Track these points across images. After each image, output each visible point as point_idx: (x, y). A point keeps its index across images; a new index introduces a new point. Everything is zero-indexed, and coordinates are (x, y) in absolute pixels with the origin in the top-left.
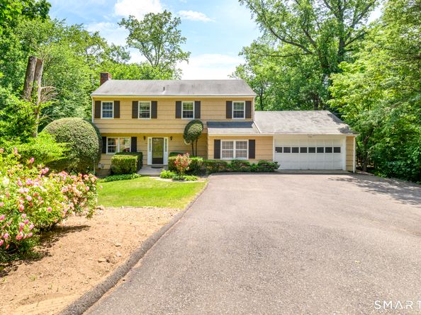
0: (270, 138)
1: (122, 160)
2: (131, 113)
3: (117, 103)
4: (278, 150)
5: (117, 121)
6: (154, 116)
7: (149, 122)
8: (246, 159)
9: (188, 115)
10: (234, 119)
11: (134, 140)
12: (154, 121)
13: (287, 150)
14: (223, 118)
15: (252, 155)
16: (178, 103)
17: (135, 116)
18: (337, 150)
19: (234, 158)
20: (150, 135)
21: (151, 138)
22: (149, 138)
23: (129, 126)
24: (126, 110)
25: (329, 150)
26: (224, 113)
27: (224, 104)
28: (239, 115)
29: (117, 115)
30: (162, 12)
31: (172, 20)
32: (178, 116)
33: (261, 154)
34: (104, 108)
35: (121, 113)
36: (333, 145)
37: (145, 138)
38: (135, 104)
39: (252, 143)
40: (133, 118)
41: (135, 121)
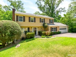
2: (28, 20)
3: (24, 17)
4: (60, 29)
5: (24, 22)
6: (35, 22)
11: (29, 28)
12: (35, 23)
15: (57, 30)
16: (40, 19)
17: (29, 21)
21: (33, 28)
23: (28, 24)
24: (27, 19)
27: (49, 20)
29: (24, 21)
34: (19, 18)
35: (25, 20)
37: (32, 28)
38: (30, 18)
41: (30, 23)
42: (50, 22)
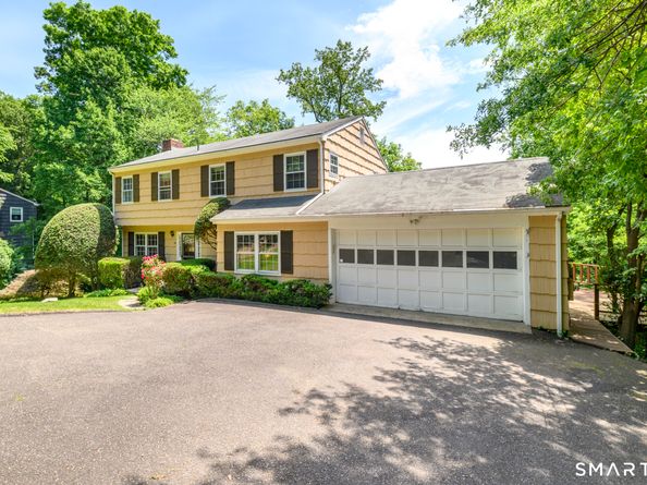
0: (323, 227)
2: (150, 192)
3: (136, 178)
4: (347, 256)
5: (136, 206)
6: (176, 196)
8: (276, 273)
9: (217, 189)
10: (287, 192)
11: (162, 236)
12: (176, 204)
13: (365, 257)
14: (268, 191)
16: (204, 169)
17: (154, 198)
18: (507, 260)
19: (256, 270)
20: (180, 227)
21: (179, 233)
24: (146, 188)
25: (478, 259)
26: (271, 180)
27: (270, 161)
28: (295, 181)
29: (137, 199)
32: (204, 193)
33: (304, 266)
34: (124, 187)
35: (141, 194)
36: (490, 245)
37: (173, 234)
38: (154, 175)
39: (287, 237)
40: (153, 200)
41: (154, 205)
42: (278, 186)
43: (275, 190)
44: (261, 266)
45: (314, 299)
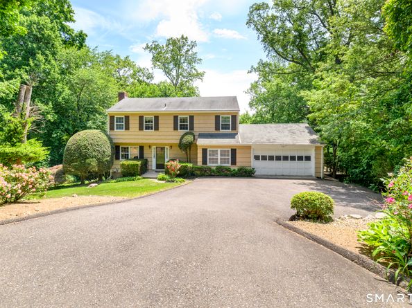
0: (249, 148)
1: (128, 165)
2: (138, 126)
3: (127, 118)
4: (257, 158)
5: (127, 132)
6: (157, 128)
7: (152, 134)
8: (229, 165)
9: (183, 127)
10: (222, 131)
11: (141, 148)
12: (157, 133)
13: (264, 158)
14: (212, 130)
15: (234, 162)
16: (176, 118)
17: (141, 128)
18: (308, 158)
19: (219, 164)
20: (154, 144)
21: (155, 147)
22: (154, 147)
23: (137, 137)
24: (134, 123)
25: (300, 158)
26: (214, 126)
27: (214, 118)
28: (226, 127)
29: (127, 128)
30: (179, 37)
31: (189, 43)
32: (176, 128)
33: (241, 162)
34: (117, 122)
35: (130, 126)
36: (304, 154)
37: (150, 147)
38: (141, 118)
39: (234, 151)
40: (140, 130)
41: (141, 133)
42: (217, 128)
43: (216, 130)
44: (221, 163)
45: (247, 173)
